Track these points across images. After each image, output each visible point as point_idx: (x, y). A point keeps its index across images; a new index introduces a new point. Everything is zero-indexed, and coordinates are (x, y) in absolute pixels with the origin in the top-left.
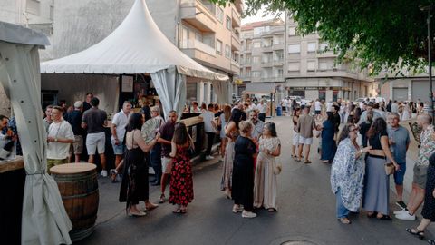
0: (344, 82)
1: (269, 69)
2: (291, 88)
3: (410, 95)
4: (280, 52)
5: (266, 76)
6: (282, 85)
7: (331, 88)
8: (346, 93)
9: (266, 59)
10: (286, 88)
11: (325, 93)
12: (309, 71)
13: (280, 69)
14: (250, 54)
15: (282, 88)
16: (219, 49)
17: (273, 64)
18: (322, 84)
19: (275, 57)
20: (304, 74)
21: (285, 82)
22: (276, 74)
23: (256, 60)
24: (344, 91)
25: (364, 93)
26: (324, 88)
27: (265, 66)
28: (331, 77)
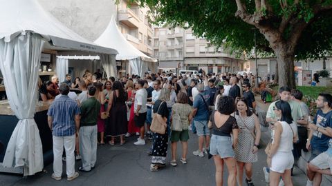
0: (226, 60)
1: (172, 51)
2: (189, 65)
3: (269, 69)
4: (180, 39)
5: (170, 56)
6: (182, 62)
7: (216, 65)
8: (227, 68)
9: (169, 43)
10: (184, 65)
11: (212, 69)
12: (201, 53)
13: (180, 51)
14: (158, 39)
15: (181, 65)
16: (140, 39)
17: (175, 47)
18: (210, 62)
19: (176, 42)
20: (197, 55)
21: (184, 60)
22: (177, 54)
23: (162, 44)
24: (226, 67)
25: (240, 68)
26: (212, 65)
27: (169, 48)
28: (216, 57)
